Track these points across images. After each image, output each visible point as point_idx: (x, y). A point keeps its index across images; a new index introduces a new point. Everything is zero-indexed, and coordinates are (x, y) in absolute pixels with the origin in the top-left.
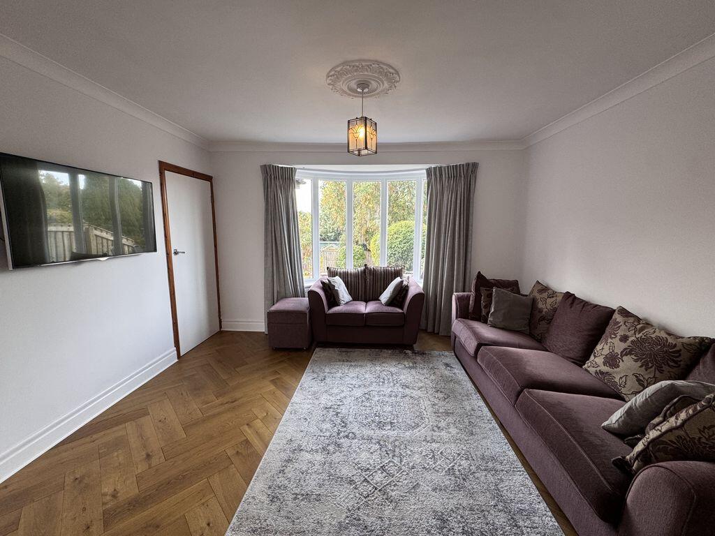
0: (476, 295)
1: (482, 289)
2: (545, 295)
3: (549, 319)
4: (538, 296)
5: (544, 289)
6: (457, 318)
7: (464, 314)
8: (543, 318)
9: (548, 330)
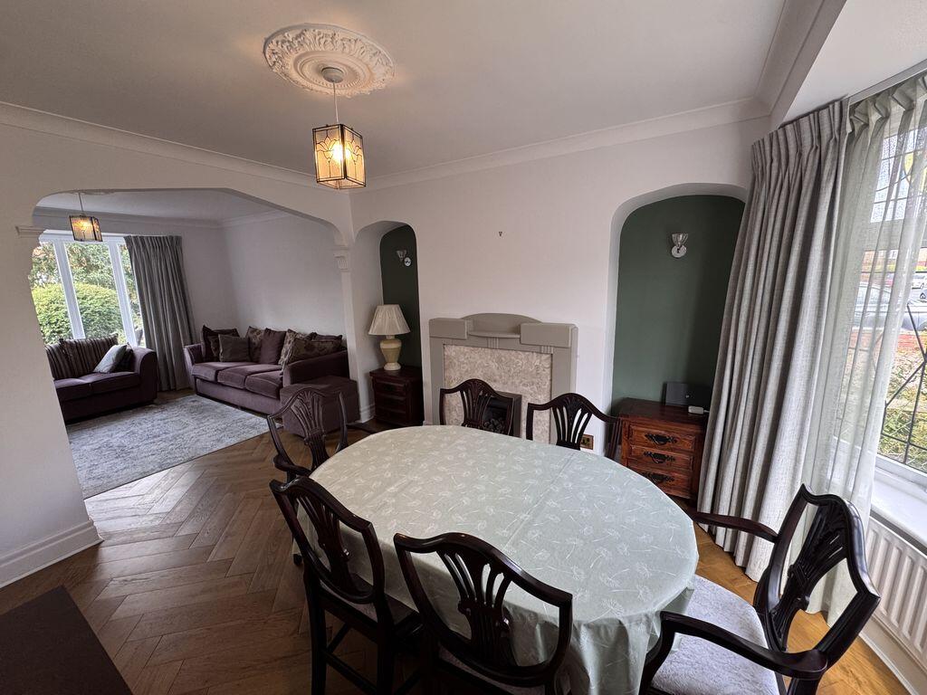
0: (206, 344)
1: (209, 337)
2: (255, 334)
3: (259, 348)
4: (251, 335)
5: (254, 330)
6: (193, 364)
7: (198, 358)
8: (256, 348)
9: (260, 354)
